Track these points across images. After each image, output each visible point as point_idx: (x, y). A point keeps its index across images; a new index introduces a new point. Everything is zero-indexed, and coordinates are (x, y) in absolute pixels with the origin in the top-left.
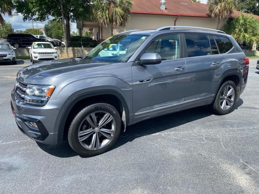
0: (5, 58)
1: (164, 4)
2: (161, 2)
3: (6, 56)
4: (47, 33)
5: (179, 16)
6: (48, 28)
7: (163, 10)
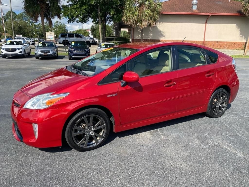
0: (48, 54)
1: (195, 5)
2: (192, 2)
3: (49, 52)
4: (93, 33)
5: (210, 15)
6: (94, 28)
7: (194, 10)
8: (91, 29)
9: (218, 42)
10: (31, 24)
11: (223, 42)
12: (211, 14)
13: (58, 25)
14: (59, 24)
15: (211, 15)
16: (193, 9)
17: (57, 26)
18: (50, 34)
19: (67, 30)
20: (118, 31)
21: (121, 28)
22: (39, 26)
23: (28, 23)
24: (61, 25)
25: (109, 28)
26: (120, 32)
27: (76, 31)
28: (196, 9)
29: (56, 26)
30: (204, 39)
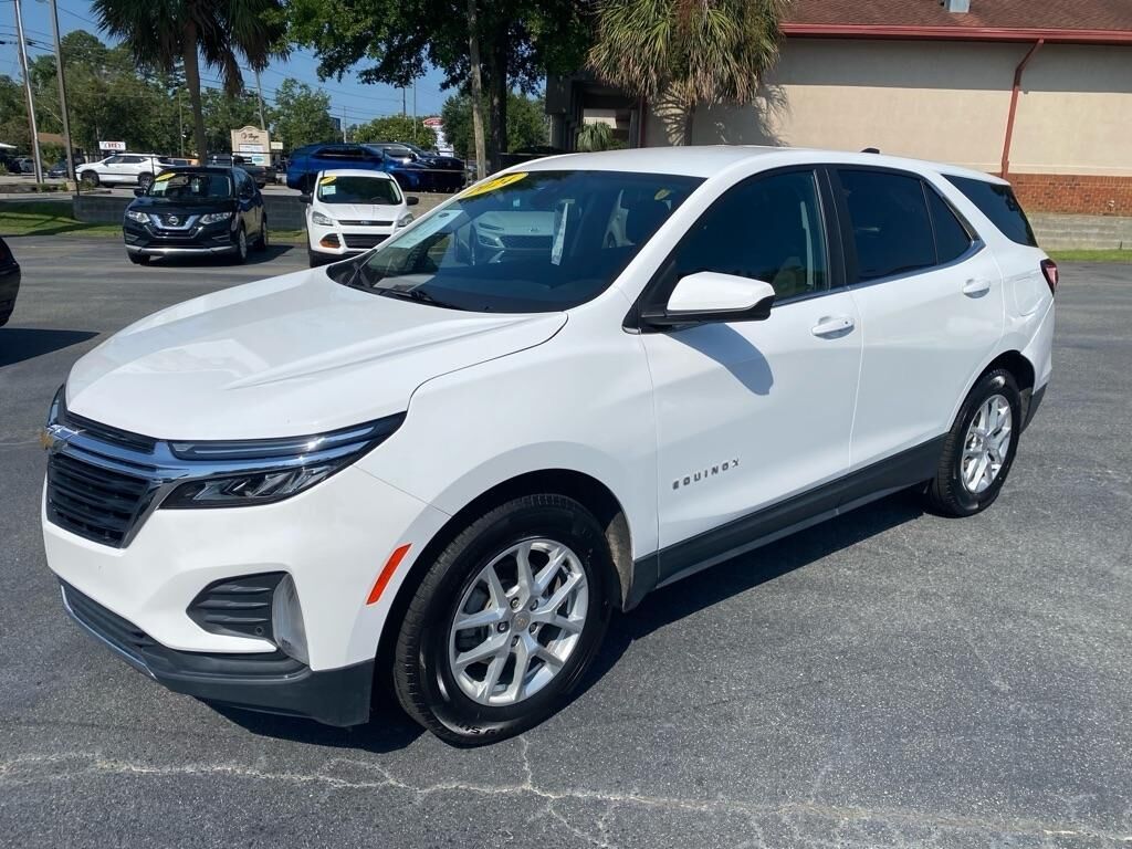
4: (454, 135)
5: (1041, 41)
6: (456, 113)
7: (957, 14)
8: (446, 113)
9: (1074, 178)
10: (170, 93)
11: (1102, 179)
12: (1046, 37)
13: (293, 98)
14: (299, 91)
15: (1046, 41)
16: (952, 10)
17: (291, 101)
18: (251, 136)
19: (339, 120)
20: (568, 123)
21: (585, 111)
22: (210, 101)
23: (157, 86)
24: (307, 97)
25: (528, 111)
26: (577, 130)
27: (374, 122)
28: (967, 11)
29: (287, 103)
30: (1005, 164)
